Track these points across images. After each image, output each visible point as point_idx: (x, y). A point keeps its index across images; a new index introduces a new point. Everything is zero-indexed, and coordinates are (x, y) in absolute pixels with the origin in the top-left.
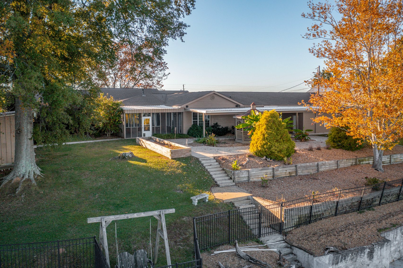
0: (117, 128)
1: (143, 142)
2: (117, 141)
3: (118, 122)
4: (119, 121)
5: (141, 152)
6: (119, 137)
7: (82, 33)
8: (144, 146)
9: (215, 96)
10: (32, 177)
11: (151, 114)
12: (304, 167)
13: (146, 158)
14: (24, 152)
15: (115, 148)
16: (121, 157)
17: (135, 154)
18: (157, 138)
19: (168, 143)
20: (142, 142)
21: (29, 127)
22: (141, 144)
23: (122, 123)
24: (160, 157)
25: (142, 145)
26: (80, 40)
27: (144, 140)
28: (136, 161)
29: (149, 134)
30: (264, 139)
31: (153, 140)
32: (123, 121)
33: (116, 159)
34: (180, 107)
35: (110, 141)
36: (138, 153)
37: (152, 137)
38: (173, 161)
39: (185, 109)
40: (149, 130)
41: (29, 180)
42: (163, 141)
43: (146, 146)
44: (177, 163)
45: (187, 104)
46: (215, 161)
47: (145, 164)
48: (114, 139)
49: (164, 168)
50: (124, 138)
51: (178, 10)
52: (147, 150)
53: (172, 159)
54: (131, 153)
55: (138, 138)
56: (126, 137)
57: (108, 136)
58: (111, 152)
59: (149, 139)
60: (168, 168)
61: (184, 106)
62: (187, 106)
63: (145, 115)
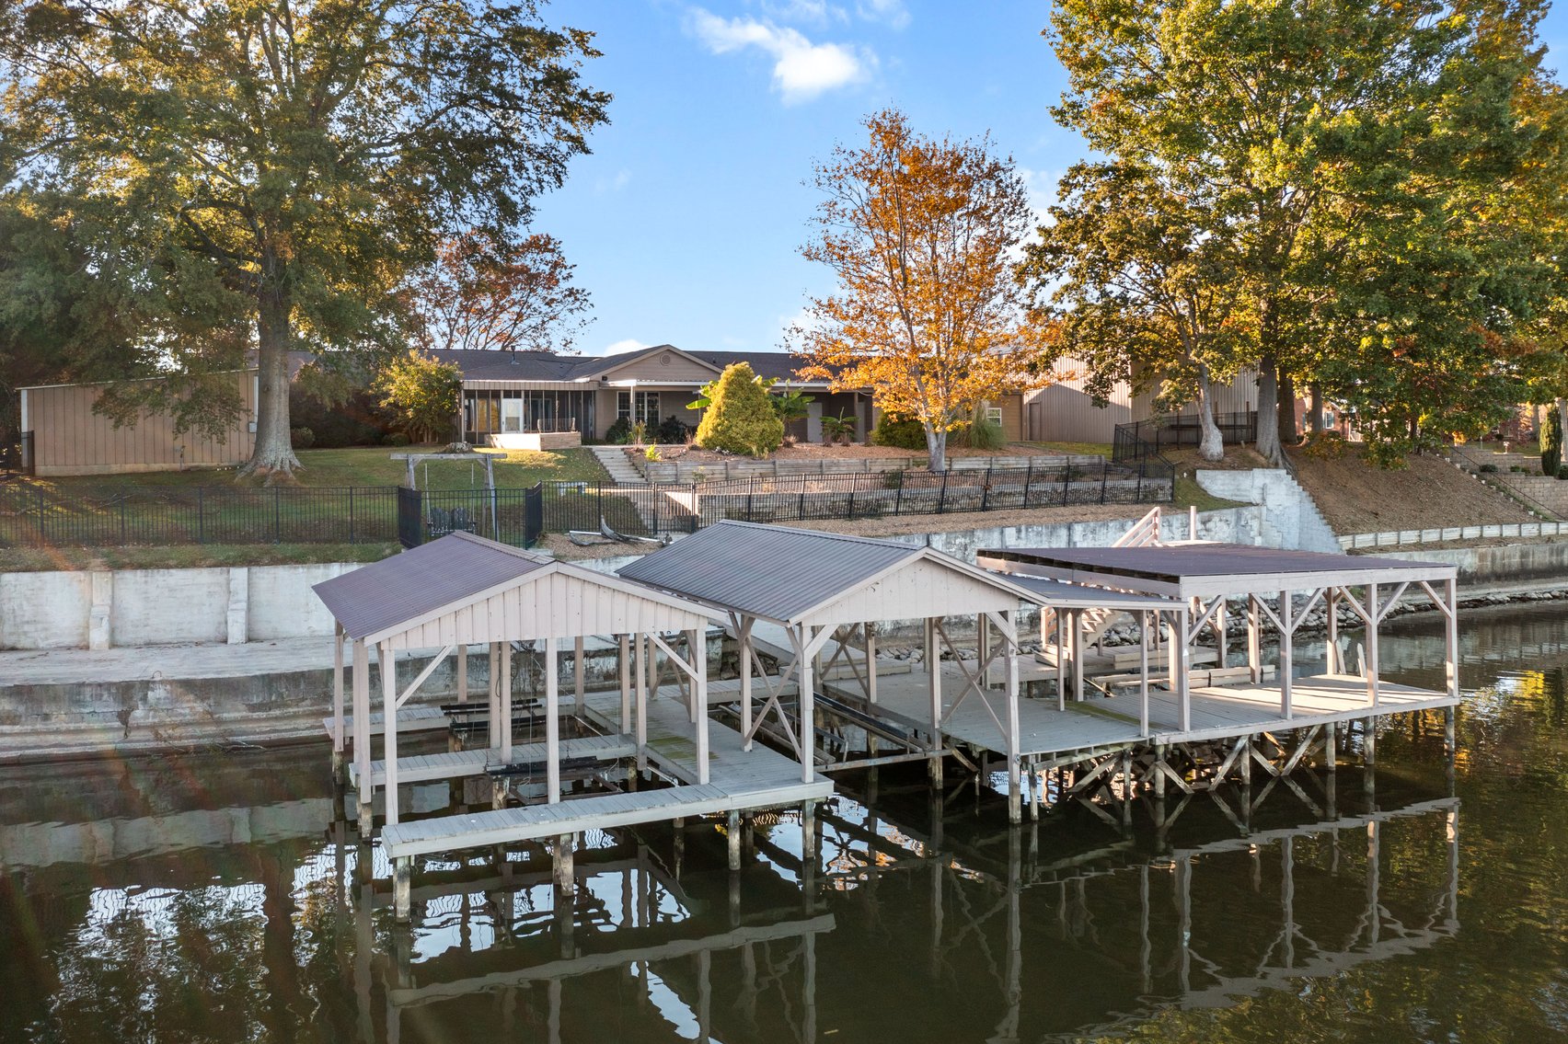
0: (448, 424)
1: (496, 439)
3: (448, 412)
4: (451, 408)
7: (376, 219)
8: (499, 446)
9: (671, 356)
10: (287, 468)
11: (523, 394)
12: (793, 466)
14: (273, 425)
20: (494, 440)
21: (282, 383)
23: (458, 413)
25: (496, 446)
26: (377, 231)
30: (718, 416)
32: (461, 408)
34: (591, 380)
39: (600, 384)
40: (517, 428)
41: (282, 472)
43: (501, 446)
44: (548, 455)
45: (604, 373)
46: (622, 453)
51: (540, 181)
53: (542, 450)
61: (598, 376)
62: (605, 378)
63: (508, 394)
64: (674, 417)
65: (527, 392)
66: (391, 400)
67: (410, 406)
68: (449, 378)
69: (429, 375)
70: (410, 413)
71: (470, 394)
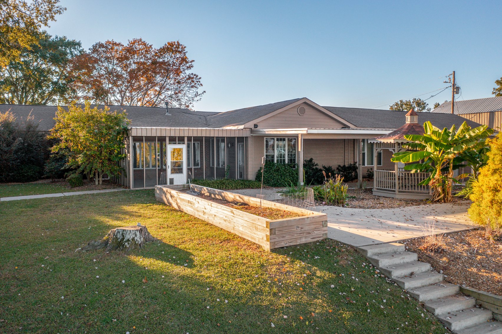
0: (116, 168)
1: (171, 196)
2: (114, 194)
3: (117, 156)
4: (119, 153)
5: (170, 223)
6: (120, 186)
8: (176, 207)
9: (306, 107)
11: (186, 139)
13: (188, 246)
15: (105, 210)
16: (110, 241)
17: (153, 232)
18: (205, 188)
19: (238, 198)
20: (168, 196)
22: (168, 200)
23: (125, 157)
24: (228, 240)
25: (170, 204)
27: (174, 192)
28: (159, 256)
29: (181, 179)
31: (195, 192)
32: (129, 152)
33: (95, 247)
34: (242, 127)
35: (98, 195)
36: (161, 227)
37: (191, 185)
38: (281, 258)
39: (252, 131)
40: (180, 171)
42: (220, 194)
43: (179, 207)
44: (297, 268)
45: (255, 122)
46: (414, 257)
47: (188, 271)
48: (107, 191)
49: (260, 292)
50: (129, 187)
52: (186, 218)
53: (273, 250)
54: (143, 230)
55: (159, 186)
56: (135, 186)
57: (97, 183)
58: (90, 222)
59: (185, 189)
60: (275, 289)
61: (250, 125)
62: (256, 126)
63: (173, 140)
64: (311, 160)
65: (189, 139)
66: (63, 145)
67: (80, 152)
68: (118, 124)
69: (100, 122)
70: (80, 159)
71: (138, 139)
